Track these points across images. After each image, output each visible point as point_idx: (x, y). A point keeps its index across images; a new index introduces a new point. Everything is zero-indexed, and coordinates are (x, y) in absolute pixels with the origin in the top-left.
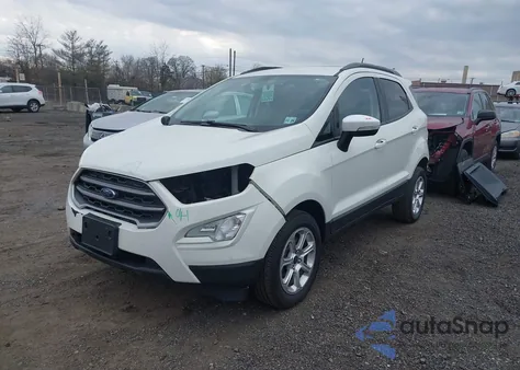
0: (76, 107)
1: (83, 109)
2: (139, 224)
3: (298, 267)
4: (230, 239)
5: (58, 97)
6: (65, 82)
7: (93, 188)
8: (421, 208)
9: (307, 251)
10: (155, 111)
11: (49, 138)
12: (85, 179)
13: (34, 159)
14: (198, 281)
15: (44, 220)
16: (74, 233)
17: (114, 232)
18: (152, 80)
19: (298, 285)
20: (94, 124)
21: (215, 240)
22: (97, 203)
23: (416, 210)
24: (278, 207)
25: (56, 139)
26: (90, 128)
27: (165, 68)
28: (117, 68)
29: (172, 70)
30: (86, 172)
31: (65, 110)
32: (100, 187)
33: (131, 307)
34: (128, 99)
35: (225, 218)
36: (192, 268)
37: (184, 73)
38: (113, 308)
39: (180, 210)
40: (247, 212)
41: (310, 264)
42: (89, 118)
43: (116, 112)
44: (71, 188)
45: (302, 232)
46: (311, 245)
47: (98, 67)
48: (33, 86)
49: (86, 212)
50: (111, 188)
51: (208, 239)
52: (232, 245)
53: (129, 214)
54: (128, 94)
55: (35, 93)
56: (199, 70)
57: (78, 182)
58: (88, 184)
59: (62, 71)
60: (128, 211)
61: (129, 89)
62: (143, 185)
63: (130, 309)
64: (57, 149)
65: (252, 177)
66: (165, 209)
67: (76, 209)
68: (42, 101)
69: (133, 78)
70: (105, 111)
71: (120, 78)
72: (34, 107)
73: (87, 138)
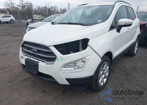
0: (24, 21)
1: (26, 22)
2: (46, 63)
3: (103, 76)
4: (81, 68)
5: (19, 19)
6: (20, 14)
7: (28, 48)
8: (137, 51)
9: (106, 70)
10: (48, 21)
11: (16, 31)
12: (25, 45)
13: (12, 37)
14: (69, 84)
15: (14, 57)
16: (22, 65)
17: (37, 65)
18: (46, 13)
19: (103, 82)
20: (29, 26)
21: (75, 69)
22: (30, 54)
23: (135, 52)
24: (98, 55)
25: (18, 31)
26: (28, 27)
27: (49, 9)
28: (36, 10)
29: (51, 10)
30: (25, 42)
31: (21, 22)
32: (31, 48)
33: (44, 90)
34: (39, 19)
35: (78, 60)
36: (66, 79)
37: (55, 11)
38: (37, 91)
39: (62, 58)
40: (87, 57)
41: (107, 74)
42: (28, 24)
43: (36, 22)
44: (21, 48)
45: (105, 63)
46: (108, 68)
47: (30, 9)
48: (11, 15)
49: (26, 57)
50: (35, 48)
51: (72, 69)
52: (82, 70)
53: (42, 59)
54: (39, 17)
55: (12, 18)
56: (59, 10)
57: (23, 46)
58: (26, 47)
59: (20, 11)
60: (42, 58)
61: (39, 16)
62: (47, 48)
63: (43, 91)
64: (19, 34)
65: (89, 44)
66: (56, 57)
67: (23, 56)
68: (14, 20)
69: (40, 12)
70: (32, 22)
71: (36, 13)
72: (12, 22)
73: (27, 30)
